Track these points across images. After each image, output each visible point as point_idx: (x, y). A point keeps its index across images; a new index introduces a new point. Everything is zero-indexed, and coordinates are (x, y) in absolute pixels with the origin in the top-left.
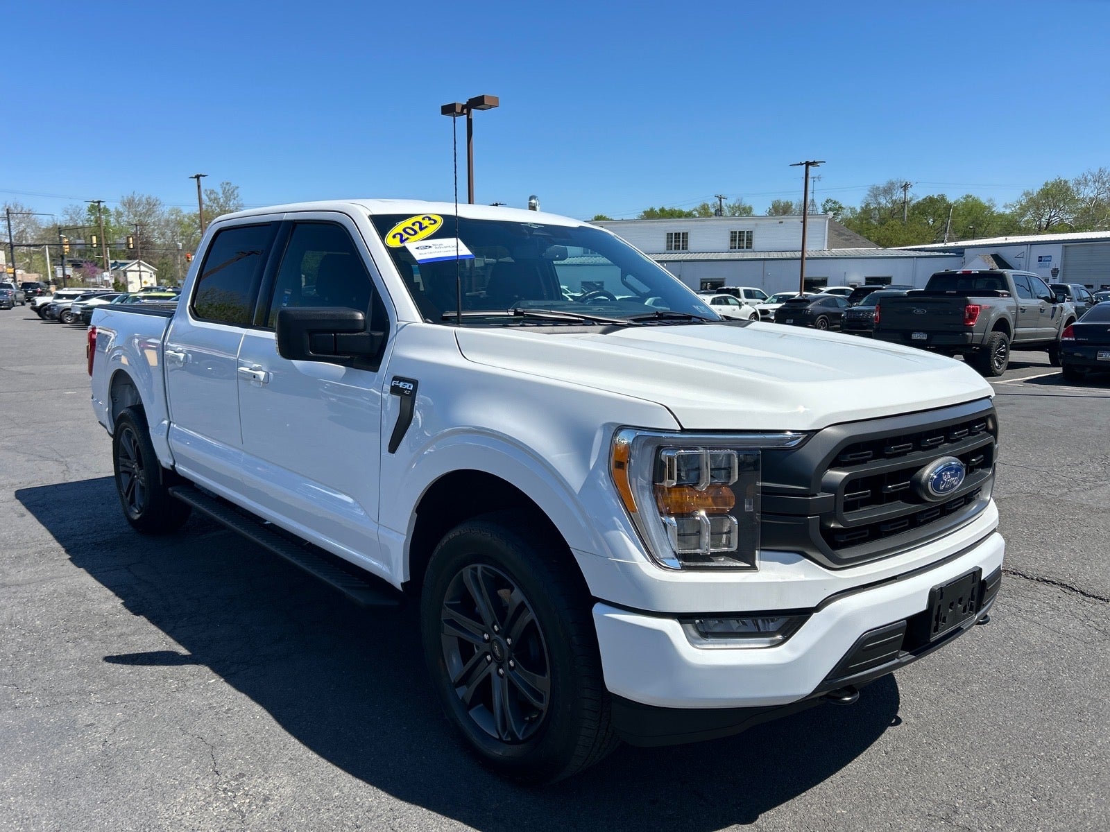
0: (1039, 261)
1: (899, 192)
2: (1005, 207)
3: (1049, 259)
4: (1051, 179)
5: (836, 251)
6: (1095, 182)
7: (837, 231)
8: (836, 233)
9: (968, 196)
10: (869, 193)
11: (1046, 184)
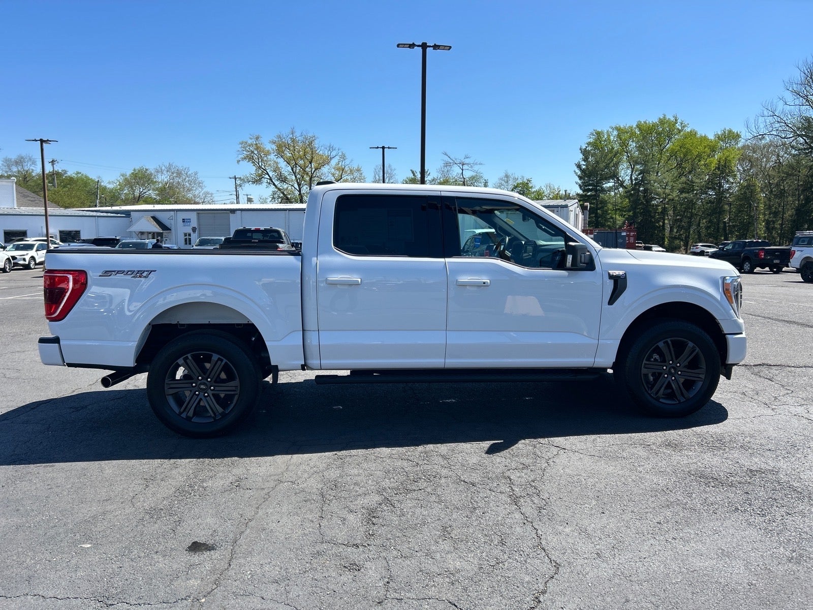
0: (183, 222)
1: (29, 165)
2: (109, 183)
3: (188, 220)
4: (137, 168)
5: (24, 210)
6: (167, 171)
7: (21, 193)
8: (22, 195)
9: (78, 173)
10: (2, 163)
11: (135, 170)
